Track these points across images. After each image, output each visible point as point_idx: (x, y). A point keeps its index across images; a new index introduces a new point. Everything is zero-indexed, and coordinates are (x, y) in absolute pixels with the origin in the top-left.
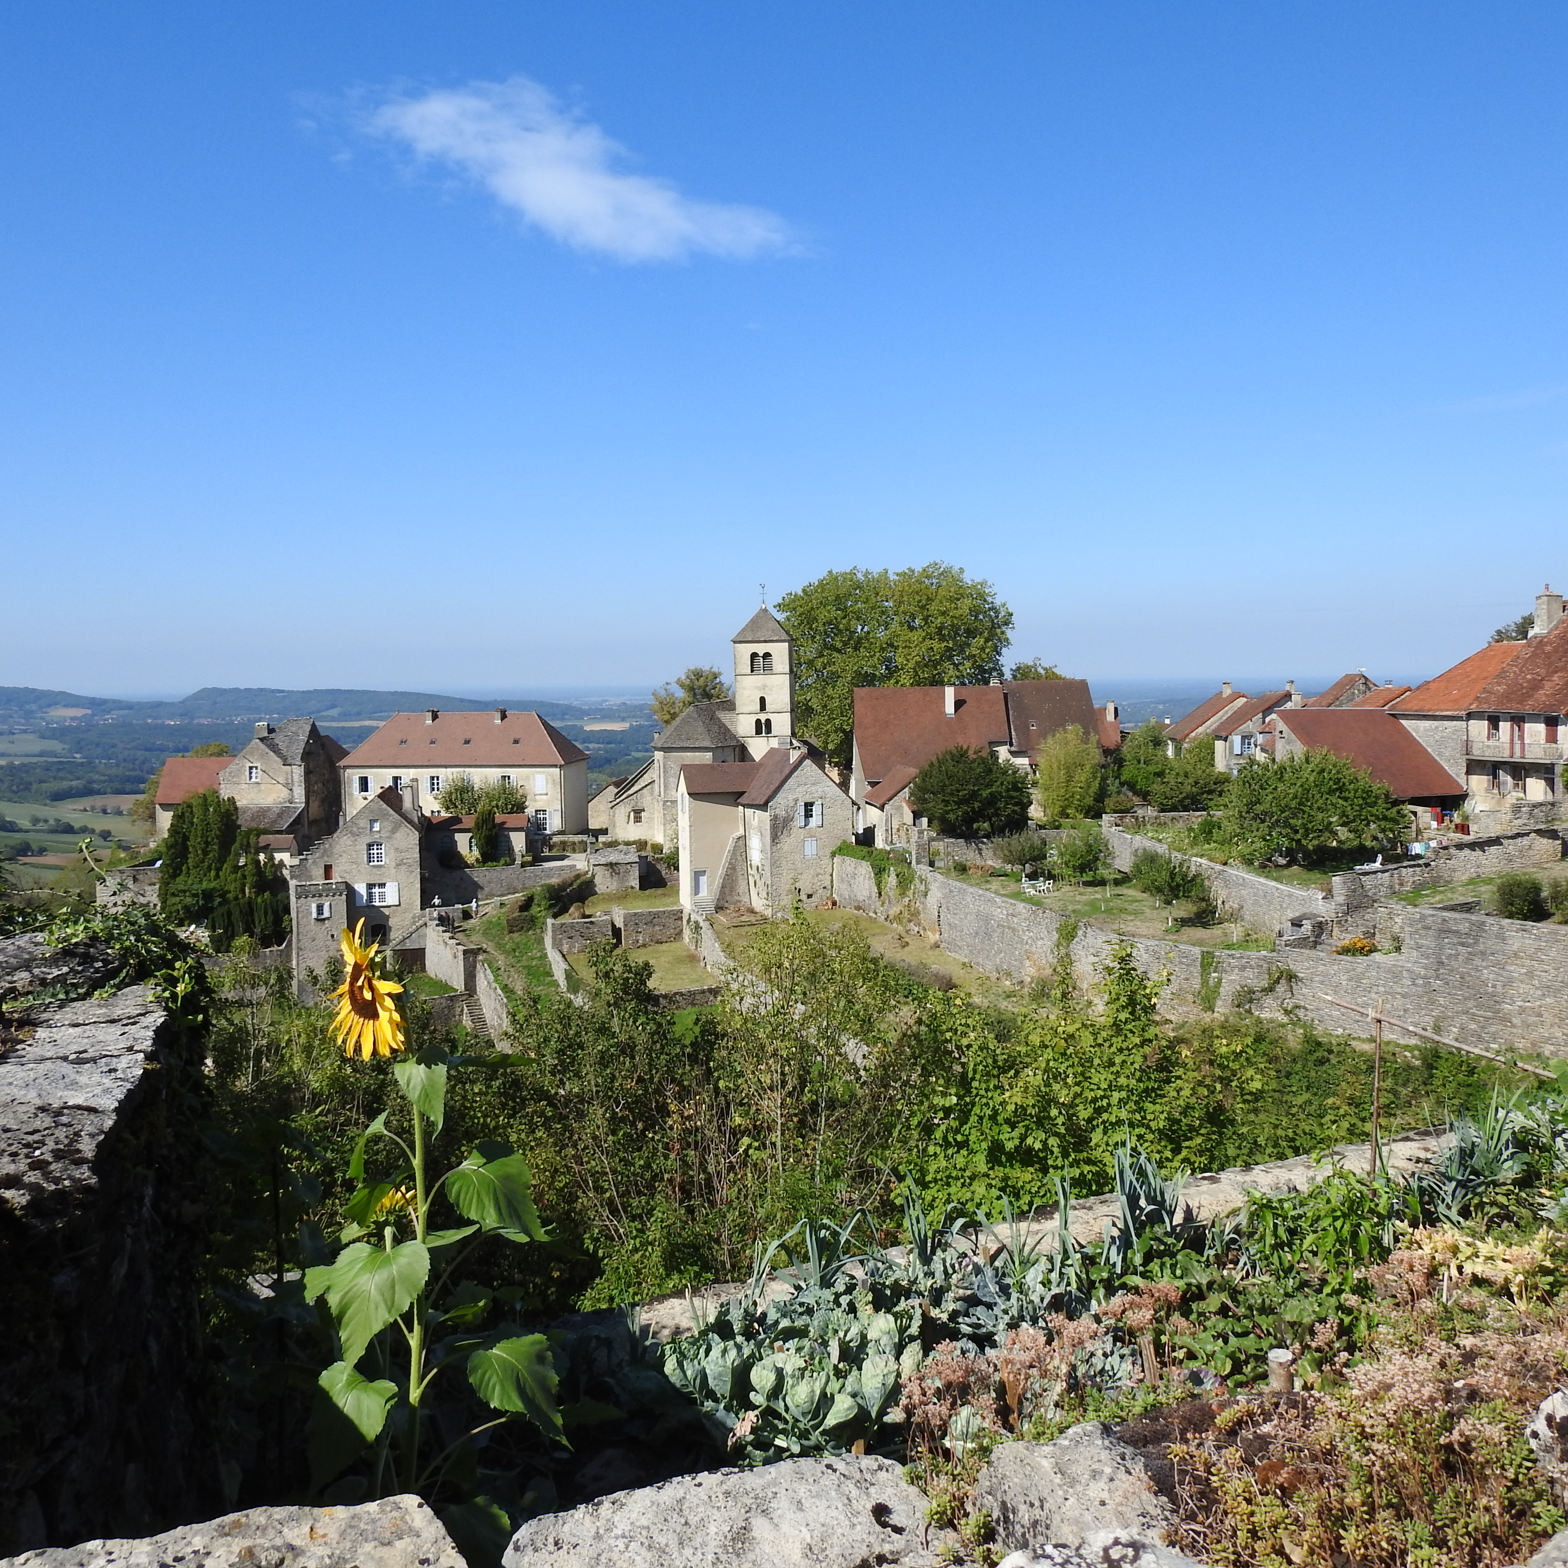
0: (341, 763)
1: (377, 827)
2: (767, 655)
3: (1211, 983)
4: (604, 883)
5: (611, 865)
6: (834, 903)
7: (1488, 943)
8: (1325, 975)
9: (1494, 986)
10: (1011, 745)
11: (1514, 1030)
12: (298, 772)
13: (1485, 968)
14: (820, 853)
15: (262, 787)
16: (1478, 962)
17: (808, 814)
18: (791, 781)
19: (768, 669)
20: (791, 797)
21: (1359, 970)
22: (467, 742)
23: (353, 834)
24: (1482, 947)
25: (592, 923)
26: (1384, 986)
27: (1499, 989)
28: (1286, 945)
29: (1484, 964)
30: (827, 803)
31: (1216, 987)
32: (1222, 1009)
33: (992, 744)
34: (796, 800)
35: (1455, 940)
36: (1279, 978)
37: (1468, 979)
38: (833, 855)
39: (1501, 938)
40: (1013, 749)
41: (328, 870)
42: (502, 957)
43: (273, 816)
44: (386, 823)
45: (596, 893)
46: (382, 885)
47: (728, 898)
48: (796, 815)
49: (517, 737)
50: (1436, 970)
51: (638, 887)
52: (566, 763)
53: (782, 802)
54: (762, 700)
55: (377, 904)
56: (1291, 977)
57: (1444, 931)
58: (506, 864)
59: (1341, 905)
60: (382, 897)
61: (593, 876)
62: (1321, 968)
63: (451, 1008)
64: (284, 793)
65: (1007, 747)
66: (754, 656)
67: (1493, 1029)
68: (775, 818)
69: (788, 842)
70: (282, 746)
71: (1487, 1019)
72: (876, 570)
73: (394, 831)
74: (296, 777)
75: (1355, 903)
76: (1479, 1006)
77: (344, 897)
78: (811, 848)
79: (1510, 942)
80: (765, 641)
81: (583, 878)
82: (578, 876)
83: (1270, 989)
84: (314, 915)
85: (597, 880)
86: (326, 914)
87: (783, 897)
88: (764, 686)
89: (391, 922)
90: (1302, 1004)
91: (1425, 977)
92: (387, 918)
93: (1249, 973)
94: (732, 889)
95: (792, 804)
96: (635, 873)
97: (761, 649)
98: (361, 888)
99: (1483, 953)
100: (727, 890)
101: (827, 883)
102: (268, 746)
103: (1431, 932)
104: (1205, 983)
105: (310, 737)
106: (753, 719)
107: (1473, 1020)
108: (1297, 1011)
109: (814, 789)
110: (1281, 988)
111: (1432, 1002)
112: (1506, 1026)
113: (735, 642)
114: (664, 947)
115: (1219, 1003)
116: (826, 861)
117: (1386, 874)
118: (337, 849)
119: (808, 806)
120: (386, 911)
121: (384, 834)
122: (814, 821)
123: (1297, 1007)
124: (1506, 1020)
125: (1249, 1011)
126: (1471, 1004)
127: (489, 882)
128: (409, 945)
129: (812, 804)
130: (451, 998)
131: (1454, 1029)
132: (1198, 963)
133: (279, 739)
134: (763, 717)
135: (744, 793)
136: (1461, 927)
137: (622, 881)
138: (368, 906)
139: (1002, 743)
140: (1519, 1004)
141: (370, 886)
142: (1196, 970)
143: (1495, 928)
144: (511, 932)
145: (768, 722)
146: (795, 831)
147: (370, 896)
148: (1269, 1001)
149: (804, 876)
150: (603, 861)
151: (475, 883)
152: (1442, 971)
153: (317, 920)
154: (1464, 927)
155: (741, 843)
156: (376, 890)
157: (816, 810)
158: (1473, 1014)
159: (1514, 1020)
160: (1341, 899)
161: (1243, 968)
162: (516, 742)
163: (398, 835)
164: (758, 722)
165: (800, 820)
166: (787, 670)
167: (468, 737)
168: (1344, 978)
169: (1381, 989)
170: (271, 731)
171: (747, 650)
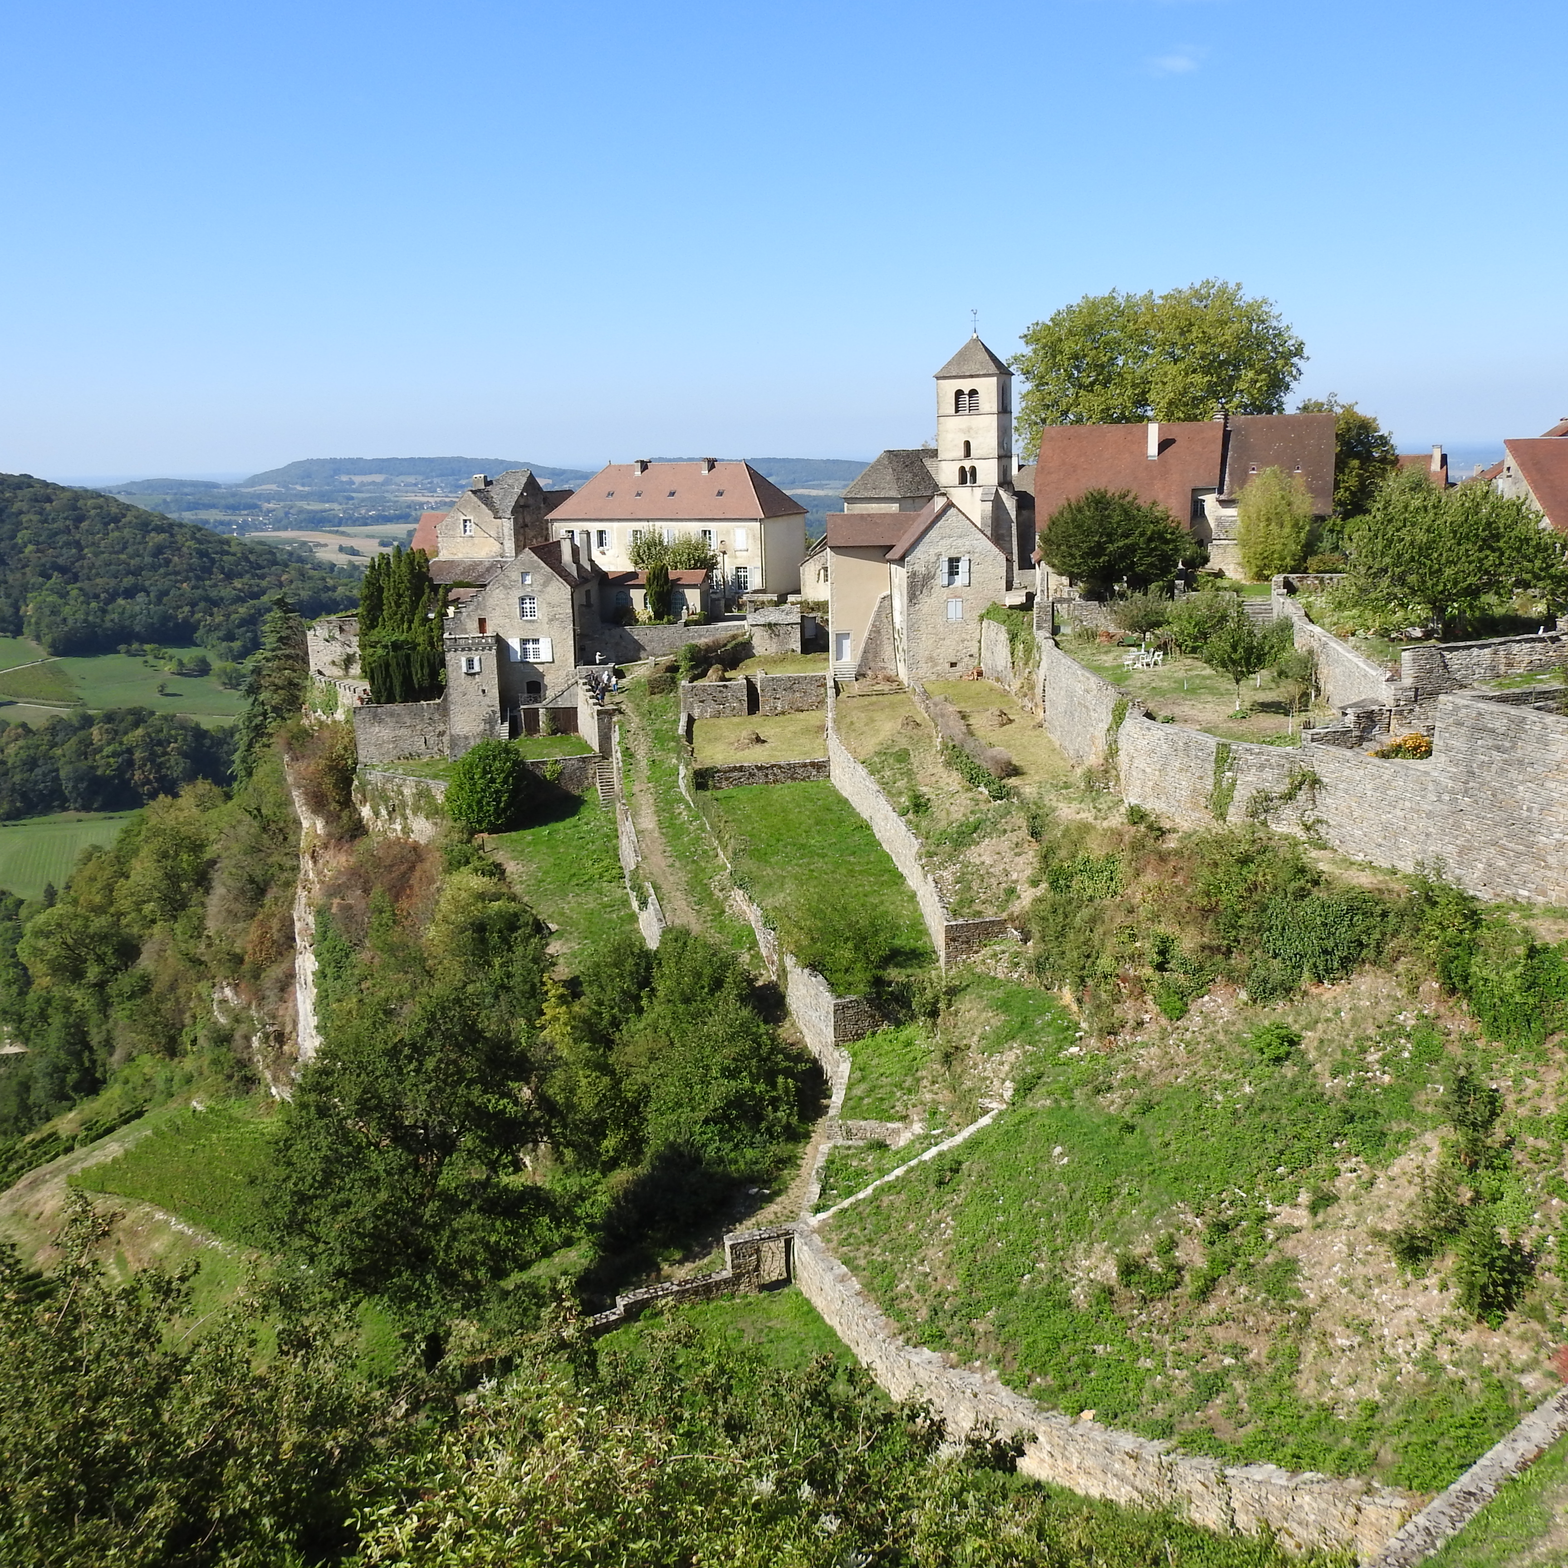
0: (549, 517)
1: (529, 580)
2: (973, 393)
3: (1224, 784)
4: (762, 644)
5: (770, 626)
6: (980, 674)
7: (1527, 749)
8: (1350, 781)
9: (1529, 809)
10: (1221, 492)
11: (1549, 873)
12: (507, 526)
13: (1522, 782)
14: (966, 616)
15: (476, 540)
16: (1513, 774)
17: (953, 570)
18: (932, 534)
19: (973, 408)
20: (933, 551)
21: (1386, 777)
22: (672, 494)
23: (505, 587)
24: (1519, 754)
25: (725, 686)
26: (1410, 800)
27: (1535, 814)
28: (1313, 740)
29: (1521, 778)
30: (975, 558)
31: (1229, 790)
32: (1236, 817)
33: (1196, 491)
34: (939, 555)
35: (1490, 743)
36: (1302, 783)
37: (1501, 797)
38: (982, 618)
39: (1543, 741)
40: (1222, 497)
41: (482, 622)
42: (637, 720)
43: (481, 569)
44: (537, 576)
45: (753, 656)
46: (536, 641)
47: (872, 664)
48: (938, 572)
49: (721, 488)
50: (1466, 783)
51: (799, 650)
52: (767, 517)
53: (921, 558)
54: (967, 444)
55: (531, 660)
56: (1316, 782)
57: (1479, 729)
58: (670, 622)
59: (1406, 690)
60: (536, 653)
61: (751, 637)
62: (1347, 772)
63: (583, 770)
64: (496, 547)
65: (1215, 495)
66: (959, 393)
67: (1524, 868)
68: (913, 576)
69: (928, 603)
70: (496, 499)
71: (1519, 854)
72: (1140, 292)
73: (545, 584)
74: (506, 530)
75: (1429, 688)
76: (1510, 836)
77: (494, 652)
78: (955, 610)
79: (1553, 748)
80: (972, 376)
81: (740, 639)
82: (734, 637)
83: (1289, 797)
84: (464, 669)
85: (755, 642)
86: (477, 668)
87: (922, 664)
88: (969, 429)
89: (547, 680)
90: (1325, 818)
91: (1452, 792)
92: (542, 676)
93: (1268, 774)
94: (876, 655)
95: (934, 559)
96: (797, 634)
97: (966, 385)
98: (515, 643)
99: (1521, 762)
100: (870, 656)
101: (974, 651)
102: (480, 499)
103: (1464, 730)
104: (1218, 783)
105: (524, 490)
106: (956, 466)
107: (1502, 854)
108: (1318, 827)
109: (960, 542)
110: (1302, 796)
111: (1457, 826)
112: (1539, 866)
113: (938, 378)
114: (802, 716)
115: (1232, 810)
116: (973, 625)
117: (1486, 651)
118: (491, 602)
119: (953, 564)
120: (540, 668)
121: (536, 588)
122: (961, 579)
123: (1320, 821)
124: (1539, 858)
125: (1264, 823)
126: (1501, 832)
127: (651, 641)
128: (561, 703)
129: (958, 560)
130: (584, 760)
131: (1480, 866)
132: (1213, 758)
133: (495, 492)
134: (967, 464)
135: (892, 547)
136: (1497, 725)
137: (782, 643)
138: (522, 662)
139: (1209, 491)
140: (1557, 836)
141: (524, 642)
142: (1210, 767)
143: (1537, 728)
144: (653, 693)
145: (973, 469)
146: (936, 589)
147: (525, 651)
148: (1288, 812)
149: (947, 642)
150: (762, 621)
151: (636, 641)
152: (1471, 784)
153: (467, 674)
154: (1500, 725)
155: (886, 603)
156: (530, 646)
157: (963, 566)
158: (1503, 847)
159: (1551, 860)
160: (1408, 681)
161: (1261, 767)
162: (720, 494)
163: (549, 589)
164: (962, 469)
165: (943, 577)
166: (995, 409)
167: (673, 489)
168: (1369, 787)
169: (1408, 804)
170: (488, 483)
171: (951, 386)
